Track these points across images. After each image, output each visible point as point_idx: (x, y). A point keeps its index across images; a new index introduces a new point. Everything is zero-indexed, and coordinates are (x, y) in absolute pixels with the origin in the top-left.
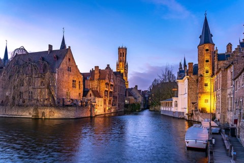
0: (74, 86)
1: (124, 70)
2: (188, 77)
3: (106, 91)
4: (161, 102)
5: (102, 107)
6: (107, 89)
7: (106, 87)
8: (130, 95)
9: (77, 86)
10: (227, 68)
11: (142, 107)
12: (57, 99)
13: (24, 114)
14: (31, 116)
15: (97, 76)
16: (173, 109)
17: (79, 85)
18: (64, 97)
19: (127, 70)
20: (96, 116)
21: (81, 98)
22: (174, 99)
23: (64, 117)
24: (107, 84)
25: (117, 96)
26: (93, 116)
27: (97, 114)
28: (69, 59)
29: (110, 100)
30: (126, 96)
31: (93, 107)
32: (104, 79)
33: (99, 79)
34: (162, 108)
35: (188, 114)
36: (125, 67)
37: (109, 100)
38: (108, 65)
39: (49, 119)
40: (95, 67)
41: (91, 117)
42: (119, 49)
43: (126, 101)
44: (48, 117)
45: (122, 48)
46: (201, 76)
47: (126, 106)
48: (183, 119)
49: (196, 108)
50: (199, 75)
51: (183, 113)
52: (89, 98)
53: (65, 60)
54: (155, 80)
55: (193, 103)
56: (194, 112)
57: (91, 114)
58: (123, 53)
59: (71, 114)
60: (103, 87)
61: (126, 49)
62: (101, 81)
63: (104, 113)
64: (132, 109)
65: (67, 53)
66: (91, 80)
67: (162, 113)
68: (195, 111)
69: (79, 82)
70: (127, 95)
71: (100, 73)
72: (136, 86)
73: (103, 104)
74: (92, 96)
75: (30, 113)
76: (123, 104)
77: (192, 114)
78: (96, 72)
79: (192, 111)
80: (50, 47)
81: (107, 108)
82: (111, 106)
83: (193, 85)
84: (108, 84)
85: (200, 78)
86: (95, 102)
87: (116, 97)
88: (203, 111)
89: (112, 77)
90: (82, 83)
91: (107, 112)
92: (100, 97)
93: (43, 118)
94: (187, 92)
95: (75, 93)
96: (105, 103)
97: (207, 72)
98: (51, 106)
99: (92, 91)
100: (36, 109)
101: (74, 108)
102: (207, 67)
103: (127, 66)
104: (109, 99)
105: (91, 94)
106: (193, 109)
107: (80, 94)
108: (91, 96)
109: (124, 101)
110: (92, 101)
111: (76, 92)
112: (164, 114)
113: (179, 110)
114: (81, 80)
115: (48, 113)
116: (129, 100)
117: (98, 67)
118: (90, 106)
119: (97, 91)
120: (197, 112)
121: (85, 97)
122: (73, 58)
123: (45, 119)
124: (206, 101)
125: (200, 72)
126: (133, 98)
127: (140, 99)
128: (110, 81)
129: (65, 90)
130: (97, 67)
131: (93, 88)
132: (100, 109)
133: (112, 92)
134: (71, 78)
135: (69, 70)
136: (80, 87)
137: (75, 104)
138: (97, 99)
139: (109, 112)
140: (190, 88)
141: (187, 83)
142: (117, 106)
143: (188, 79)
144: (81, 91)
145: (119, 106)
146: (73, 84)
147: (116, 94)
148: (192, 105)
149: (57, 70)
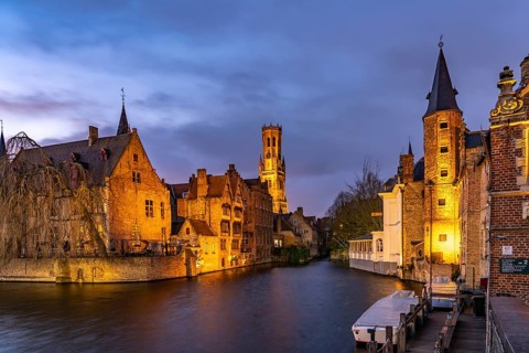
0: (149, 213)
1: (276, 175)
2: (402, 186)
3: (223, 221)
4: (351, 241)
5: (216, 256)
6: (228, 218)
7: (225, 214)
8: (286, 228)
9: (157, 212)
10: (479, 164)
11: (314, 252)
12: (111, 241)
13: (39, 274)
14: (54, 279)
15: (202, 191)
16: (374, 257)
17: (162, 211)
18: (127, 237)
19: (284, 175)
20: (201, 274)
21: (168, 236)
22: (376, 235)
23: (125, 279)
24: (226, 207)
25: (253, 230)
26: (193, 274)
27: (204, 270)
28: (136, 157)
30: (275, 230)
31: (192, 256)
32: (219, 196)
33: (208, 196)
34: (352, 255)
35: (402, 267)
36: (279, 169)
37: (234, 241)
38: (232, 166)
39: (93, 283)
40: (199, 170)
41: (189, 277)
42: (264, 129)
43: (276, 241)
44: (89, 280)
45: (271, 127)
46: (431, 182)
47: (276, 251)
48: (395, 277)
49: (420, 253)
50: (426, 182)
52: (185, 237)
53: (129, 154)
54: (341, 196)
55: (414, 243)
56: (415, 262)
57: (189, 270)
58: (274, 139)
59: (140, 272)
60: (217, 214)
61: (280, 129)
62: (213, 199)
63: (222, 268)
64: (290, 258)
65: (129, 142)
66: (190, 199)
67: (351, 265)
68: (418, 260)
69: (162, 204)
70: (279, 228)
71: (209, 183)
72: (300, 209)
73: (217, 249)
74: (192, 234)
75: (51, 273)
76: (269, 247)
77: (411, 267)
78: (200, 181)
79: (413, 259)
80: (94, 130)
81: (230, 258)
82: (237, 253)
83: (412, 204)
84: (230, 207)
85: (427, 189)
86: (199, 246)
87: (252, 234)
88: (435, 260)
89: (238, 192)
90: (167, 206)
91: (228, 266)
92: (212, 234)
93: (81, 281)
94: (400, 219)
95: (154, 227)
96: (223, 247)
97: (444, 174)
98: (97, 256)
99: (192, 222)
100: (64, 264)
101: (149, 260)
102: (445, 163)
103: (283, 165)
104: (231, 238)
105: (188, 229)
106: (414, 255)
107: (163, 229)
108: (188, 233)
109: (272, 242)
110: (191, 243)
111: (155, 225)
112: (356, 267)
113: (387, 258)
114: (165, 198)
115: (89, 272)
116: (282, 238)
117: (204, 170)
118: (184, 255)
119: (204, 222)
120: (422, 263)
121: (175, 236)
123: (83, 283)
124: (443, 238)
125: (428, 175)
126: (292, 235)
127: (309, 237)
128: (233, 200)
129: (128, 222)
130: (202, 171)
131: (194, 216)
132: (210, 261)
133: (239, 224)
134: (142, 197)
135: (136, 179)
136: (162, 215)
137: (149, 251)
138: (202, 239)
139: (234, 266)
140: (405, 211)
141: (400, 200)
142: (254, 252)
143: (402, 191)
144: (168, 222)
145: (258, 251)
146: (147, 209)
147: (251, 227)
148: (411, 246)
149: (107, 179)
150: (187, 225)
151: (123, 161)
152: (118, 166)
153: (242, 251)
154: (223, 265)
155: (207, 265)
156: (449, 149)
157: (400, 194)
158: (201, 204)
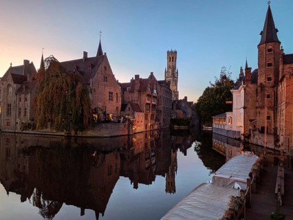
0: (111, 99)
1: (173, 78)
2: (245, 86)
3: (147, 104)
4: (213, 117)
5: (143, 123)
6: (149, 102)
7: (148, 100)
8: (178, 108)
9: (115, 99)
15: (137, 87)
16: (227, 127)
17: (117, 97)
19: (177, 78)
20: (135, 133)
21: (119, 112)
22: (228, 114)
25: (162, 110)
26: (131, 133)
27: (137, 131)
28: (105, 68)
29: (152, 115)
30: (173, 109)
31: (131, 124)
32: (145, 90)
33: (140, 90)
34: (214, 126)
35: (244, 135)
38: (152, 73)
41: (129, 135)
42: (168, 52)
45: (172, 52)
49: (254, 126)
50: (259, 84)
51: (239, 132)
52: (128, 112)
53: (101, 68)
55: (251, 121)
57: (129, 132)
58: (173, 58)
59: (105, 132)
60: (145, 100)
61: (176, 52)
62: (142, 92)
63: (145, 130)
65: (102, 60)
66: (131, 91)
67: (214, 131)
68: (253, 131)
69: (117, 94)
70: (175, 108)
71: (140, 83)
72: (186, 98)
73: (143, 119)
74: (131, 110)
76: (169, 118)
77: (250, 135)
78: (136, 82)
79: (250, 130)
80: (85, 54)
81: (149, 124)
82: (153, 122)
83: (250, 97)
84: (150, 96)
85: (259, 88)
86: (134, 118)
89: (155, 87)
90: (119, 95)
91: (148, 129)
92: (141, 111)
94: (243, 106)
95: (113, 108)
96: (146, 118)
97: (269, 80)
99: (131, 104)
103: (177, 73)
104: (151, 113)
105: (129, 108)
106: (251, 127)
107: (117, 108)
108: (129, 110)
110: (130, 115)
111: (113, 106)
112: (217, 132)
113: (234, 128)
114: (119, 90)
116: (176, 114)
118: (127, 122)
119: (138, 104)
120: (255, 133)
121: (123, 112)
122: (109, 66)
123: (77, 136)
125: (261, 80)
126: (182, 112)
127: (190, 113)
128: (152, 92)
129: (100, 104)
130: (137, 76)
131: (132, 101)
132: (140, 126)
133: (155, 105)
134: (108, 90)
135: (105, 80)
136: (117, 100)
138: (136, 114)
139: (151, 129)
140: (246, 100)
141: (243, 94)
142: (162, 121)
143: (245, 89)
144: (119, 104)
145: (164, 121)
146: (110, 96)
147: (161, 107)
148: (249, 122)
149: (91, 80)
150: (129, 106)
151: (99, 71)
152: (97, 73)
153: (156, 121)
154: (146, 128)
155: (138, 128)
156: (273, 64)
157: (243, 91)
158: (136, 94)
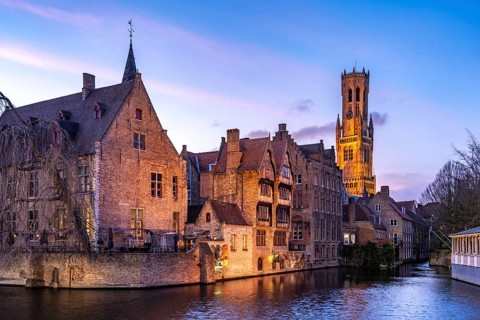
0: (157, 192)
3: (261, 204)
5: (250, 254)
6: (269, 200)
7: (264, 194)
8: (361, 217)
9: (168, 192)
15: (233, 161)
17: (175, 188)
21: (182, 225)
24: (266, 183)
25: (312, 219)
27: (231, 274)
28: (139, 112)
30: (346, 219)
33: (241, 169)
37: (278, 233)
38: (283, 126)
40: (229, 132)
43: (346, 236)
47: (346, 251)
52: (204, 227)
53: (130, 108)
59: (131, 274)
60: (253, 194)
62: (246, 174)
63: (257, 272)
64: (366, 262)
65: (129, 92)
66: (216, 172)
69: (175, 180)
70: (352, 216)
71: (242, 149)
73: (251, 244)
74: (214, 222)
76: (335, 243)
78: (231, 147)
81: (271, 258)
82: (284, 251)
84: (272, 185)
86: (222, 239)
87: (308, 224)
89: (285, 162)
90: (181, 182)
91: (268, 269)
92: (243, 223)
93: (55, 286)
95: (162, 214)
96: (260, 243)
99: (214, 205)
104: (274, 229)
105: (208, 215)
107: (176, 215)
108: (208, 220)
109: (341, 237)
110: (211, 234)
111: (164, 209)
114: (181, 170)
116: (356, 232)
117: (237, 131)
118: (197, 252)
119: (235, 206)
121: (191, 225)
126: (372, 228)
127: (399, 230)
128: (277, 173)
129: (125, 205)
130: (233, 133)
131: (222, 197)
132: (239, 262)
133: (287, 208)
134: (147, 169)
135: (139, 142)
136: (175, 194)
138: (228, 230)
139: (278, 270)
142: (309, 250)
144: (182, 206)
145: (317, 249)
146: (153, 185)
147: (308, 213)
149: (98, 144)
150: (208, 209)
151: (121, 119)
152: (114, 126)
153: (290, 249)
154: (260, 267)
158: (230, 179)
